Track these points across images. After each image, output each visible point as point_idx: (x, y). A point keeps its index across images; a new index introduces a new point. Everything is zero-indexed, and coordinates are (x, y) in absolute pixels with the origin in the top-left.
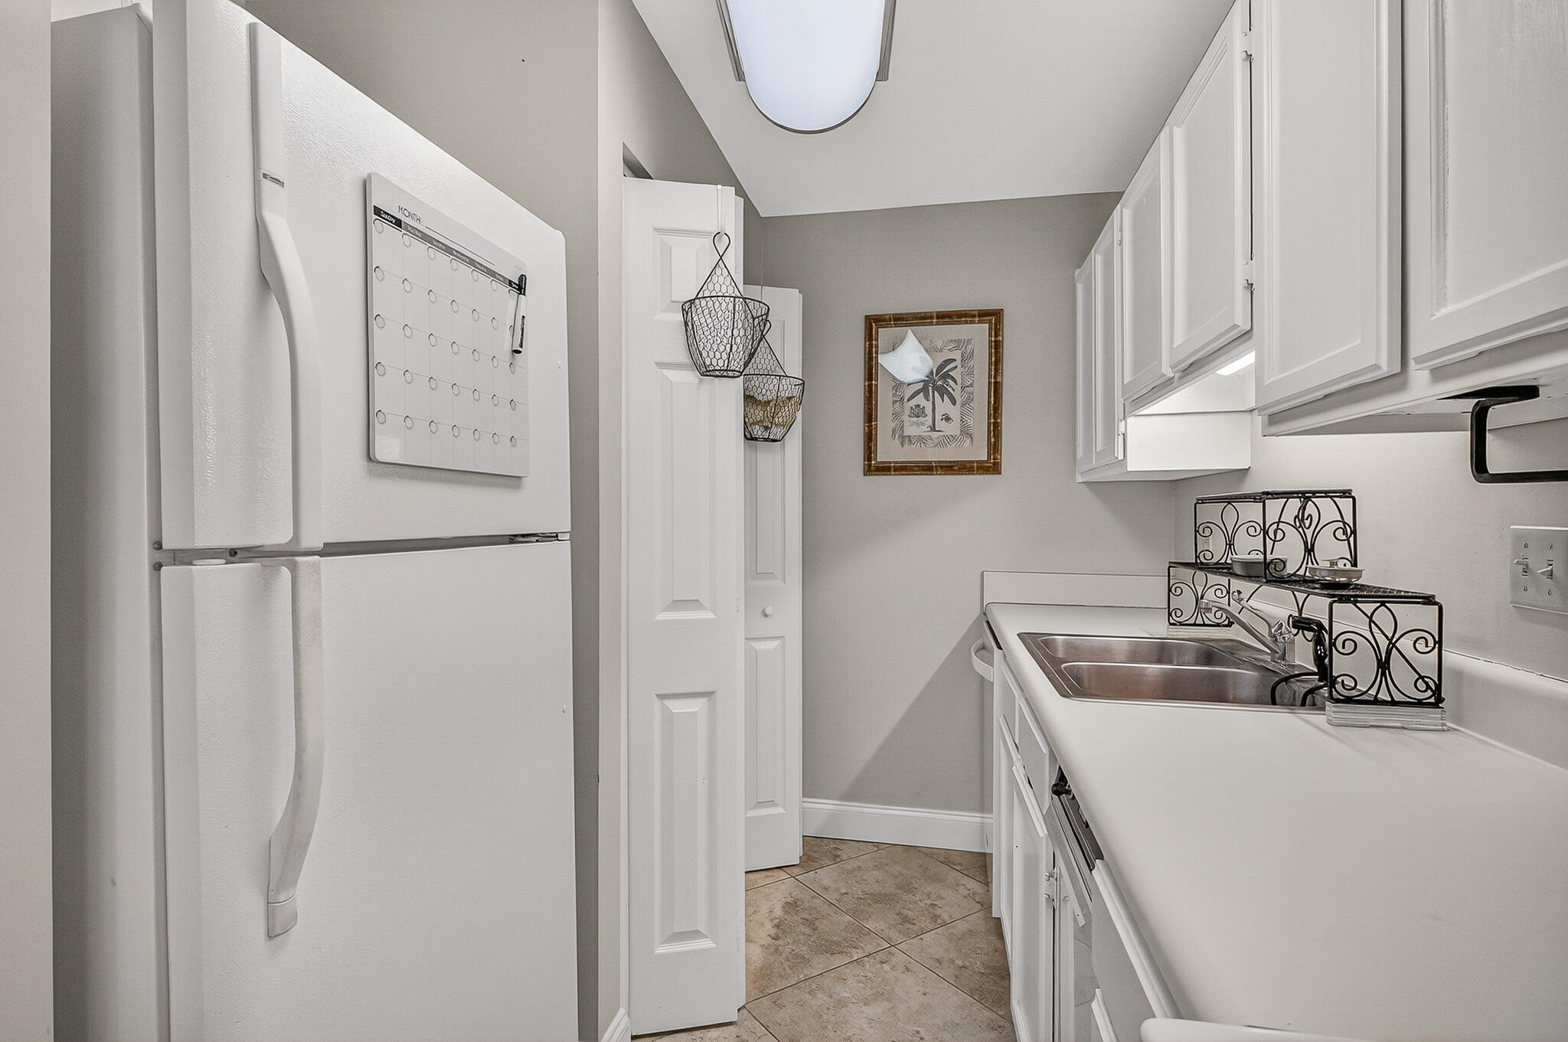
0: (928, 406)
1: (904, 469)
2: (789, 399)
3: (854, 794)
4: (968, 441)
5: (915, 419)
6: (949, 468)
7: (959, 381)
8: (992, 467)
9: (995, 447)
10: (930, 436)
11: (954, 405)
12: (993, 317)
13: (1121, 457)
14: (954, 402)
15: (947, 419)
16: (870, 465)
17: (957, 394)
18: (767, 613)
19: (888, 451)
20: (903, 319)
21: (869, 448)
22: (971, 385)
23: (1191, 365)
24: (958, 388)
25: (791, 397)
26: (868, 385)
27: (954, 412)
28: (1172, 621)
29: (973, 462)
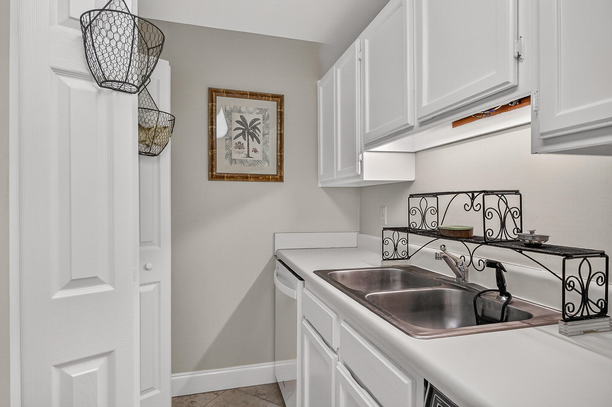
0: (245, 143)
1: (232, 177)
2: (165, 128)
3: (202, 366)
4: (267, 164)
5: (238, 150)
6: (257, 178)
7: (262, 131)
8: (279, 178)
9: (280, 167)
10: (246, 160)
11: (259, 144)
12: (279, 99)
13: (360, 173)
14: (259, 142)
15: (255, 151)
16: (212, 175)
17: (260, 138)
18: (148, 267)
19: (222, 167)
20: (231, 93)
21: (212, 165)
22: (268, 134)
23: (433, 118)
24: (261, 135)
25: (165, 127)
26: (211, 128)
27: (259, 147)
28: (384, 258)
29: (269, 175)
